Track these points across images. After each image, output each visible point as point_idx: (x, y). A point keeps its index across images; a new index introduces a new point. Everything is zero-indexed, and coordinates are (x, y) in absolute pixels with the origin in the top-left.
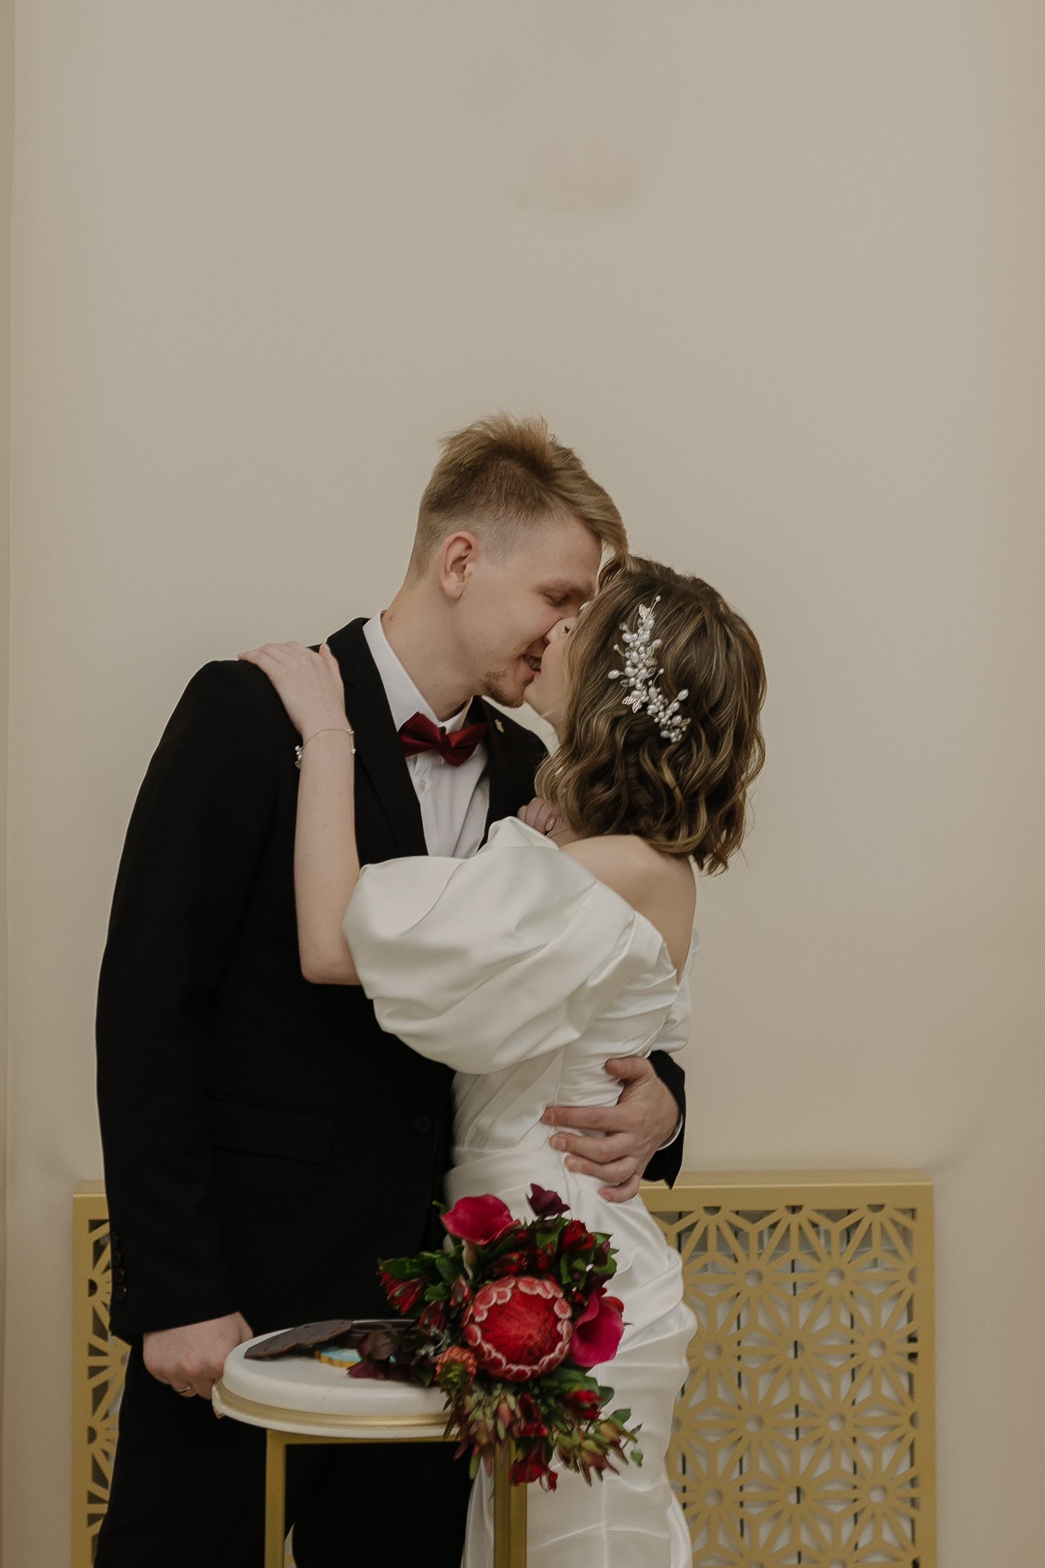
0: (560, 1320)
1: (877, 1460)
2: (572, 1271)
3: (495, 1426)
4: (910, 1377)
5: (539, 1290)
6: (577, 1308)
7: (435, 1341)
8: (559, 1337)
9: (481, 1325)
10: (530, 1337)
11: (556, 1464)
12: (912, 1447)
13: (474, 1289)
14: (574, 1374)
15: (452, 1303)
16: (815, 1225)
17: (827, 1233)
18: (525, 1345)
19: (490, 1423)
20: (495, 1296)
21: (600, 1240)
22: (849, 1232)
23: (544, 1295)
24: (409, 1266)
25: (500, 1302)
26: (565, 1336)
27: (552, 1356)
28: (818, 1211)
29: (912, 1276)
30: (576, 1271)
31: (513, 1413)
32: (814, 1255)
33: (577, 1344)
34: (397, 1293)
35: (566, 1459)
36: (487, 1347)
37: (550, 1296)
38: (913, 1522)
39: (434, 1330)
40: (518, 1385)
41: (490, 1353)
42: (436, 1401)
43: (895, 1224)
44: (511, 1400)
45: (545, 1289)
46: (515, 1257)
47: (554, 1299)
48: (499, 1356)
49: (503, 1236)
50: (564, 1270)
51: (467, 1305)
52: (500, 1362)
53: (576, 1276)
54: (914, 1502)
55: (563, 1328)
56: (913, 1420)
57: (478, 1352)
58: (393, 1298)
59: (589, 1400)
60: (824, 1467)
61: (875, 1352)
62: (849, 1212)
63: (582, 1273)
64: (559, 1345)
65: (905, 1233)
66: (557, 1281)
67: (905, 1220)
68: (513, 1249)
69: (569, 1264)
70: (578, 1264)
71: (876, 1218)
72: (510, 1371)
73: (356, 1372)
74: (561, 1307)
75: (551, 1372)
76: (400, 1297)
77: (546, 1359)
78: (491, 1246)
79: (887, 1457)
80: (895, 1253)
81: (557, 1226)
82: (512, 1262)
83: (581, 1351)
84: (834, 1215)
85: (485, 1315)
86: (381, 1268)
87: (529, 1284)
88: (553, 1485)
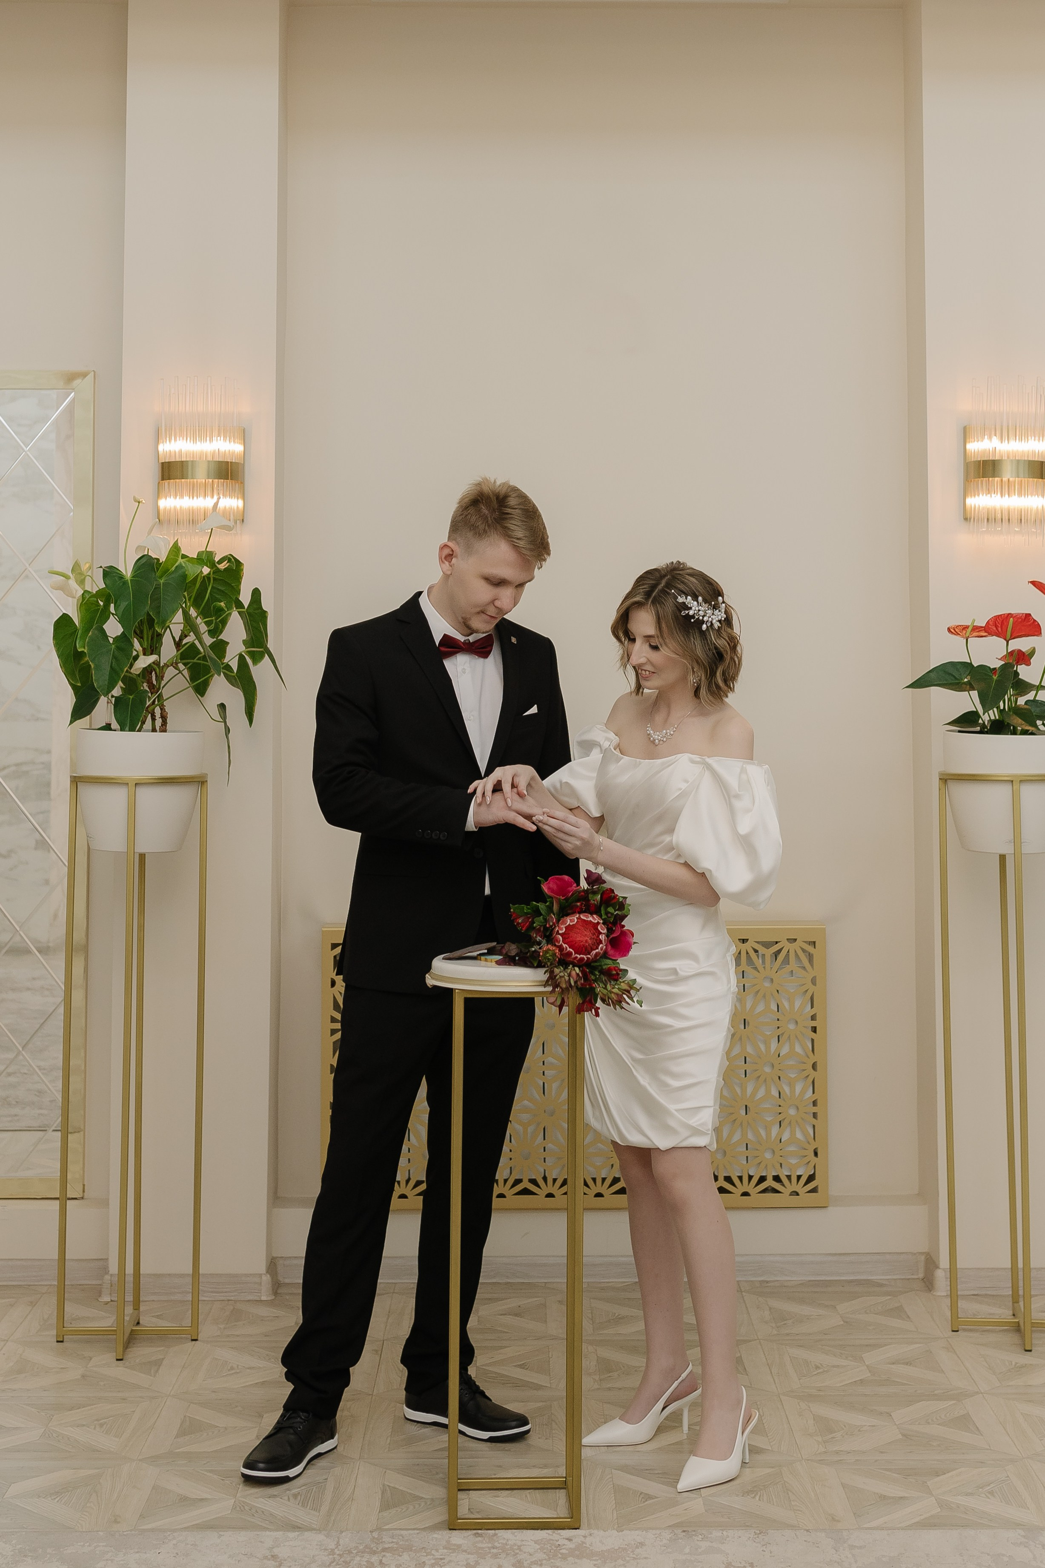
0: (601, 933)
1: (793, 1091)
2: (607, 913)
3: (570, 979)
4: (813, 1040)
5: (590, 919)
6: (611, 931)
7: (539, 943)
8: (601, 942)
9: (562, 935)
10: (586, 941)
11: (599, 1003)
12: (813, 1082)
13: (558, 921)
14: (609, 961)
15: (547, 926)
16: (756, 951)
17: (763, 955)
18: (583, 945)
19: (567, 978)
20: (569, 921)
21: (621, 900)
22: (777, 954)
23: (593, 921)
24: (526, 909)
25: (571, 924)
26: (603, 942)
27: (597, 950)
28: (758, 942)
29: (814, 981)
30: (609, 913)
31: (578, 975)
32: (756, 969)
33: (609, 947)
34: (520, 921)
35: (603, 1000)
36: (565, 946)
37: (596, 921)
38: (814, 1126)
39: (539, 938)
40: (580, 964)
41: (566, 948)
42: (540, 975)
43: (804, 951)
44: (577, 969)
45: (594, 919)
46: (579, 904)
47: (598, 923)
48: (571, 950)
49: (572, 895)
50: (603, 912)
51: (555, 927)
52: (572, 952)
53: (609, 915)
54: (815, 1115)
55: (602, 937)
56: (814, 1066)
57: (561, 948)
58: (518, 923)
59: (615, 970)
60: (761, 1093)
61: (792, 1026)
62: (777, 943)
63: (612, 914)
64: (601, 945)
65: (810, 957)
66: (601, 916)
67: (810, 948)
68: (578, 901)
69: (606, 910)
70: (611, 910)
71: (792, 947)
72: (577, 957)
73: (499, 963)
74: (601, 927)
75: (595, 960)
76: (522, 923)
77: (594, 952)
78: (567, 900)
79: (798, 1088)
80: (804, 968)
81: (599, 890)
82: (577, 906)
83: (611, 952)
84: (767, 945)
85: (564, 930)
86: (512, 910)
87: (585, 916)
88: (597, 1015)
